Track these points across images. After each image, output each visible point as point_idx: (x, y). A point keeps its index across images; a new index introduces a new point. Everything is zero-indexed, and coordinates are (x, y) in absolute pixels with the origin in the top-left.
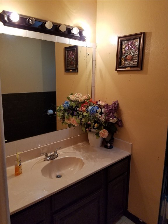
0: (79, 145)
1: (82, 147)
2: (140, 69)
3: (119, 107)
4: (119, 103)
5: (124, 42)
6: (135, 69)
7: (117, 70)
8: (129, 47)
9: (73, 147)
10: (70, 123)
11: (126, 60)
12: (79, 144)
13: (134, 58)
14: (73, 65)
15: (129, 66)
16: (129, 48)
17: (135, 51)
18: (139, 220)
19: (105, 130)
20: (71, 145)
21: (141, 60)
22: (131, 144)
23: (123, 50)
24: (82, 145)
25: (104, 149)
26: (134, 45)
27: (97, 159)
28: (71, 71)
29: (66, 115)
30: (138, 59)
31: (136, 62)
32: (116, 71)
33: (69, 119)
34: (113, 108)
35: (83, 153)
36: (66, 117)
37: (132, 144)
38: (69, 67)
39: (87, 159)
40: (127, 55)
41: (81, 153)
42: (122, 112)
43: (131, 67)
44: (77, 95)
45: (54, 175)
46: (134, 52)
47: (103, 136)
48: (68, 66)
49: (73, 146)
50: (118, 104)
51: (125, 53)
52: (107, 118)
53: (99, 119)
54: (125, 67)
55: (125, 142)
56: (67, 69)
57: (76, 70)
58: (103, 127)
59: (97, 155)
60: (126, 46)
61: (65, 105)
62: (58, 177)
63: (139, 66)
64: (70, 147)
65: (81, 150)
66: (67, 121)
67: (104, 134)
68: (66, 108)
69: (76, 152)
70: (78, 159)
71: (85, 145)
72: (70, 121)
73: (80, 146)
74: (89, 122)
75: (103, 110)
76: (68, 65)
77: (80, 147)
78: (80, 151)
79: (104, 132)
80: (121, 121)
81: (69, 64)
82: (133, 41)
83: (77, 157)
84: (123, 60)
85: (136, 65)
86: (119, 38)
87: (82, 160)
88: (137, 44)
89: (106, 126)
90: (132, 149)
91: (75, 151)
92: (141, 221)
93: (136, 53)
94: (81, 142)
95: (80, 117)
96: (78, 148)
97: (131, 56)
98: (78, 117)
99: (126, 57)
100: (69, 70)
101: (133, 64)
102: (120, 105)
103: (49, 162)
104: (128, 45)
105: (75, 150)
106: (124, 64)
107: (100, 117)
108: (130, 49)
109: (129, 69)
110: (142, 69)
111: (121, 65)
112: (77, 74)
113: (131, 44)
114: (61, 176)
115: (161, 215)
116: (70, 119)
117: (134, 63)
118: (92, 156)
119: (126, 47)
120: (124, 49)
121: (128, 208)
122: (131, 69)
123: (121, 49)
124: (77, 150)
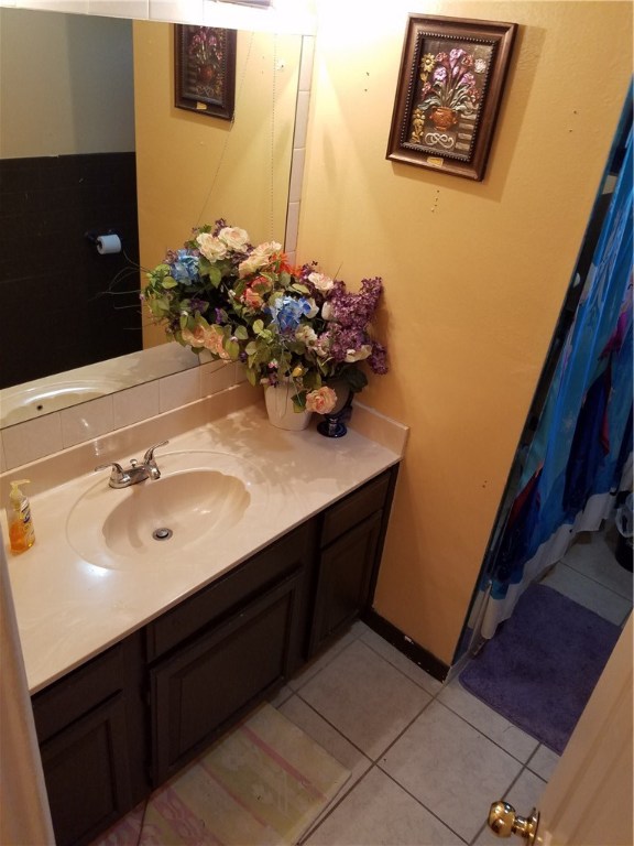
0: (232, 420)
1: (243, 429)
2: (476, 177)
3: (384, 303)
4: (386, 285)
5: (431, 44)
6: (460, 171)
7: (392, 156)
8: (449, 69)
9: (211, 430)
10: (200, 346)
11: (430, 124)
12: (233, 416)
13: (462, 125)
14: (213, 82)
15: (438, 151)
16: (447, 73)
17: (468, 94)
18: (403, 639)
19: (326, 389)
20: (204, 423)
21: (487, 140)
22: (406, 428)
23: (424, 77)
24: (244, 423)
25: (318, 437)
26: (470, 69)
27: (294, 481)
28: (201, 107)
29: (186, 313)
30: (477, 134)
31: (464, 141)
32: (387, 158)
33: (195, 330)
34: (363, 311)
35: (245, 456)
36: (183, 323)
37: (409, 431)
38: (193, 89)
39: (259, 481)
40: (436, 105)
41: (240, 456)
42: (391, 320)
43: (448, 160)
44: (227, 233)
45: (145, 533)
46: (465, 99)
47: (318, 407)
48: (189, 84)
49: (209, 426)
50: (381, 291)
51: (431, 94)
52: (336, 349)
53: (310, 348)
54: (424, 155)
55: (389, 419)
56: (186, 95)
57: (223, 109)
58: (319, 378)
59: (293, 464)
60: (438, 65)
61: (178, 268)
62: (158, 537)
63: (476, 161)
64: (201, 429)
65: (239, 443)
66: (188, 337)
67: (322, 402)
68: (182, 281)
69: (221, 449)
70: (229, 479)
71: (253, 423)
72: (201, 337)
73: (235, 426)
74: (274, 363)
75: (327, 310)
76: (189, 76)
77: (237, 429)
78: (236, 449)
79: (322, 395)
80: (384, 352)
81: (194, 74)
82: (469, 46)
83: (225, 472)
84: (419, 121)
85: (465, 157)
86: (413, 21)
87: (241, 485)
88: (481, 66)
89: (333, 373)
90: (407, 443)
91: (219, 445)
92: (410, 640)
93: (474, 104)
94: (239, 408)
95: (241, 334)
96: (227, 437)
97: (453, 114)
98: (233, 334)
99: (432, 109)
100: (194, 102)
101: (456, 150)
102: (388, 294)
103: (129, 491)
104: (448, 60)
105: (217, 443)
106: (421, 137)
107: (312, 343)
108: (452, 81)
109: (437, 163)
110: (482, 176)
111: (408, 137)
112: (228, 129)
113: (459, 60)
114: (171, 532)
115: (469, 625)
116: (200, 330)
117: (459, 146)
118: (277, 469)
119: (439, 70)
120: (431, 75)
121: (375, 602)
122: (445, 168)
123: (418, 70)
124: (224, 445)
